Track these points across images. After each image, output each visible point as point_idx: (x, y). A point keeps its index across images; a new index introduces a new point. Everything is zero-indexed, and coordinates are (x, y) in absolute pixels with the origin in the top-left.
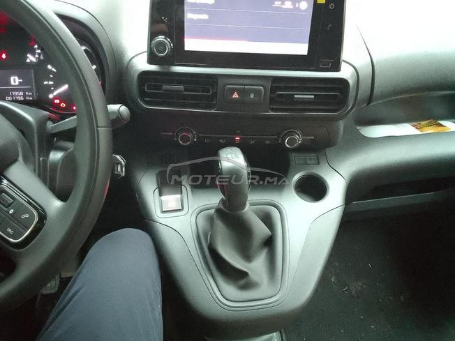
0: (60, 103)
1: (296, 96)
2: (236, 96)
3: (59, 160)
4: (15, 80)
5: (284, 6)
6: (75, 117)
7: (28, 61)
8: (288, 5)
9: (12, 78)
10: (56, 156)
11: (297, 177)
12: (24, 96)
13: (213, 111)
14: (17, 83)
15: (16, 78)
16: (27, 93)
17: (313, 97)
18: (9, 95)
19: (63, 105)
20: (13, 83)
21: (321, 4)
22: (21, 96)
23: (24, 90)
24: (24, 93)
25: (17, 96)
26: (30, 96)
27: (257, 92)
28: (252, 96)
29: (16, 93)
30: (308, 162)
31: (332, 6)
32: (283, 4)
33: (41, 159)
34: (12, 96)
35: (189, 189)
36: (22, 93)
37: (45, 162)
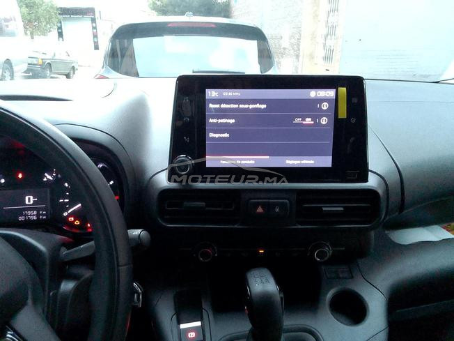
0: (74, 221)
1: (324, 209)
2: (260, 210)
3: (70, 292)
4: (29, 199)
5: (304, 122)
6: (92, 243)
7: (45, 179)
8: (308, 121)
9: (27, 198)
10: (67, 286)
11: (330, 294)
12: (38, 215)
13: (236, 226)
14: (31, 202)
15: (31, 197)
16: (41, 212)
17: (342, 209)
18: (22, 215)
19: (77, 222)
20: (27, 202)
21: (342, 119)
22: (34, 215)
23: (38, 210)
24: (38, 212)
25: (31, 215)
26: (43, 215)
27: (282, 206)
28: (277, 210)
29: (29, 213)
30: (341, 276)
31: (353, 120)
32: (304, 120)
33: (51, 294)
34: (26, 215)
35: (211, 313)
36: (35, 212)
37: (55, 295)
